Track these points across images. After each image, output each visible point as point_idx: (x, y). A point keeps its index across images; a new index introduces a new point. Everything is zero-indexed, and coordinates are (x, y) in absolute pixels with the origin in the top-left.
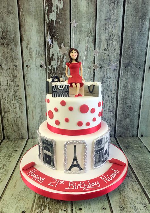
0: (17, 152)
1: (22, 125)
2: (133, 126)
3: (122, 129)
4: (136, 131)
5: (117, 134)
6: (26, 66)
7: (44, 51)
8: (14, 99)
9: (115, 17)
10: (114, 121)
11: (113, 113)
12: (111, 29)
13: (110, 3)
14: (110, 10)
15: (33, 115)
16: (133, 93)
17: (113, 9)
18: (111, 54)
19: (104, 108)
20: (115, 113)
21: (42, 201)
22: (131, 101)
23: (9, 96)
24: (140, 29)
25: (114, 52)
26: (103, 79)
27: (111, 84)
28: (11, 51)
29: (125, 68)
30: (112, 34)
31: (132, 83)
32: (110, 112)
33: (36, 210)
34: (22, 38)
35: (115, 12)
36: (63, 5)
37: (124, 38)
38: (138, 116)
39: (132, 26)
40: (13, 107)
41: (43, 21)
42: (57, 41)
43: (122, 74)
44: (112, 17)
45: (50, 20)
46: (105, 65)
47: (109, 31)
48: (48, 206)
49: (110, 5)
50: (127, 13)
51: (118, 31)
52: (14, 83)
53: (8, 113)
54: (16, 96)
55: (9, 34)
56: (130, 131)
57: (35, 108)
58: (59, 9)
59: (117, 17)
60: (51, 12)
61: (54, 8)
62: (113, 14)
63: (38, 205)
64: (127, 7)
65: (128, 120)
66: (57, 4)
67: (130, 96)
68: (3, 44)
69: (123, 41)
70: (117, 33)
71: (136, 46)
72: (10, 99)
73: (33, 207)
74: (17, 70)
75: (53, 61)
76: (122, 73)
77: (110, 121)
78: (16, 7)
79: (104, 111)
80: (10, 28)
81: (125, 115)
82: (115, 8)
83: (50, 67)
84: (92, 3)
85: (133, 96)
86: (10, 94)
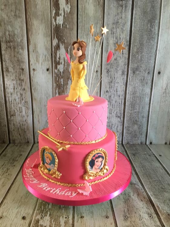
0: (21, 156)
1: (28, 129)
2: (142, 133)
3: (130, 135)
4: (145, 138)
5: (125, 140)
6: (32, 69)
7: (51, 55)
8: (20, 103)
9: (123, 21)
10: (122, 127)
11: (120, 118)
12: (119, 33)
13: (118, 7)
14: (118, 14)
15: (39, 119)
16: (141, 98)
17: (121, 13)
18: (118, 59)
19: (111, 114)
20: (122, 119)
21: (44, 207)
22: (139, 107)
23: (15, 100)
24: (149, 33)
25: (121, 56)
26: (111, 84)
27: (119, 89)
28: (18, 54)
29: (134, 72)
30: (120, 38)
31: (140, 88)
32: (117, 118)
33: (36, 216)
34: (29, 42)
35: (123, 16)
36: (70, 8)
37: (132, 42)
38: (146, 122)
39: (140, 31)
40: (19, 111)
41: (50, 25)
42: (64, 45)
43: (131, 79)
44: (120, 21)
45: (57, 23)
46: (112, 70)
47: (117, 35)
48: (49, 213)
49: (118, 9)
50: (135, 17)
51: (126, 35)
52: (21, 86)
53: (14, 117)
54: (23, 100)
55: (16, 38)
56: (138, 138)
57: (41, 112)
58: (66, 13)
59: (125, 20)
60: (58, 16)
61: (61, 12)
62: (121, 17)
63: (39, 211)
64: (135, 11)
65: (136, 127)
66: (64, 8)
67: (138, 101)
68: (10, 47)
69: (131, 45)
70: (125, 37)
71: (145, 50)
72: (16, 103)
73: (33, 213)
74: (24, 74)
75: (59, 64)
76: (131, 77)
77: (117, 127)
78: (23, 11)
79: (111, 116)
80: (17, 31)
81: (133, 121)
82: (123, 11)
83: (56, 71)
84: (99, 7)
85: (141, 102)
86: (17, 98)
